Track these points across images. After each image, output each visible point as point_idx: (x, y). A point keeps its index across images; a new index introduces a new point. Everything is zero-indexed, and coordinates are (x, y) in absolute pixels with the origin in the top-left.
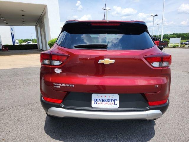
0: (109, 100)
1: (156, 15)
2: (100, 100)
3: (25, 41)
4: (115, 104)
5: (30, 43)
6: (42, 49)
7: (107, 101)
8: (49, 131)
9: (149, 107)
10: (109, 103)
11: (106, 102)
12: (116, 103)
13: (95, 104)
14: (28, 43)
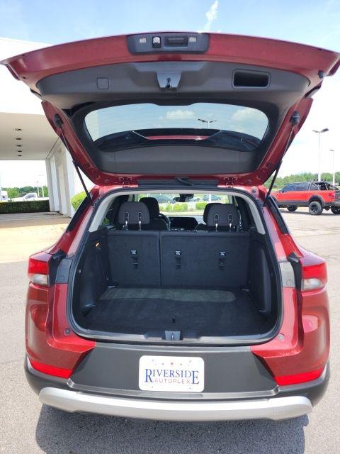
0: (180, 373)
1: (326, 130)
2: (160, 372)
3: (23, 191)
4: (193, 383)
5: (33, 196)
6: (58, 212)
7: (175, 374)
8: (46, 441)
9: (276, 390)
10: (180, 379)
11: (172, 378)
12: (196, 381)
13: (147, 381)
14: (29, 197)
